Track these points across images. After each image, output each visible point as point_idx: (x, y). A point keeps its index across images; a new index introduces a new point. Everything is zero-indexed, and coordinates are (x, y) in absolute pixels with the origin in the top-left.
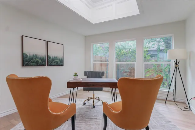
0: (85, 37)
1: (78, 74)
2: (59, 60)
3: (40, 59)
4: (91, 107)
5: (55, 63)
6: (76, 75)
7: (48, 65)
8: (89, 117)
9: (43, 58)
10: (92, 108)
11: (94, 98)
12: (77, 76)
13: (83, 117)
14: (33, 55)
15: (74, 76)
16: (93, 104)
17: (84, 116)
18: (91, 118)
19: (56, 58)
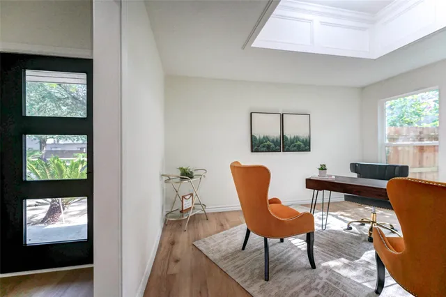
0: (363, 88)
1: (327, 167)
2: (303, 141)
3: (273, 141)
4: (363, 239)
5: (295, 146)
6: (323, 168)
7: (283, 151)
8: (351, 254)
9: (277, 141)
10: (365, 241)
11: (373, 222)
12: (325, 169)
13: (338, 248)
14: (264, 137)
15: (320, 169)
16: (370, 234)
17: (340, 247)
18: (354, 257)
19: (297, 139)
